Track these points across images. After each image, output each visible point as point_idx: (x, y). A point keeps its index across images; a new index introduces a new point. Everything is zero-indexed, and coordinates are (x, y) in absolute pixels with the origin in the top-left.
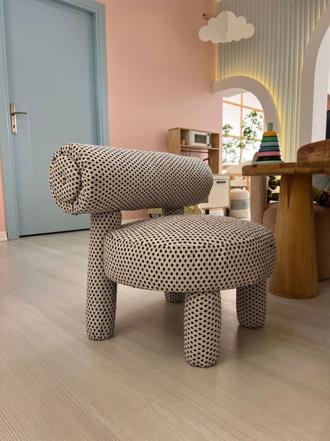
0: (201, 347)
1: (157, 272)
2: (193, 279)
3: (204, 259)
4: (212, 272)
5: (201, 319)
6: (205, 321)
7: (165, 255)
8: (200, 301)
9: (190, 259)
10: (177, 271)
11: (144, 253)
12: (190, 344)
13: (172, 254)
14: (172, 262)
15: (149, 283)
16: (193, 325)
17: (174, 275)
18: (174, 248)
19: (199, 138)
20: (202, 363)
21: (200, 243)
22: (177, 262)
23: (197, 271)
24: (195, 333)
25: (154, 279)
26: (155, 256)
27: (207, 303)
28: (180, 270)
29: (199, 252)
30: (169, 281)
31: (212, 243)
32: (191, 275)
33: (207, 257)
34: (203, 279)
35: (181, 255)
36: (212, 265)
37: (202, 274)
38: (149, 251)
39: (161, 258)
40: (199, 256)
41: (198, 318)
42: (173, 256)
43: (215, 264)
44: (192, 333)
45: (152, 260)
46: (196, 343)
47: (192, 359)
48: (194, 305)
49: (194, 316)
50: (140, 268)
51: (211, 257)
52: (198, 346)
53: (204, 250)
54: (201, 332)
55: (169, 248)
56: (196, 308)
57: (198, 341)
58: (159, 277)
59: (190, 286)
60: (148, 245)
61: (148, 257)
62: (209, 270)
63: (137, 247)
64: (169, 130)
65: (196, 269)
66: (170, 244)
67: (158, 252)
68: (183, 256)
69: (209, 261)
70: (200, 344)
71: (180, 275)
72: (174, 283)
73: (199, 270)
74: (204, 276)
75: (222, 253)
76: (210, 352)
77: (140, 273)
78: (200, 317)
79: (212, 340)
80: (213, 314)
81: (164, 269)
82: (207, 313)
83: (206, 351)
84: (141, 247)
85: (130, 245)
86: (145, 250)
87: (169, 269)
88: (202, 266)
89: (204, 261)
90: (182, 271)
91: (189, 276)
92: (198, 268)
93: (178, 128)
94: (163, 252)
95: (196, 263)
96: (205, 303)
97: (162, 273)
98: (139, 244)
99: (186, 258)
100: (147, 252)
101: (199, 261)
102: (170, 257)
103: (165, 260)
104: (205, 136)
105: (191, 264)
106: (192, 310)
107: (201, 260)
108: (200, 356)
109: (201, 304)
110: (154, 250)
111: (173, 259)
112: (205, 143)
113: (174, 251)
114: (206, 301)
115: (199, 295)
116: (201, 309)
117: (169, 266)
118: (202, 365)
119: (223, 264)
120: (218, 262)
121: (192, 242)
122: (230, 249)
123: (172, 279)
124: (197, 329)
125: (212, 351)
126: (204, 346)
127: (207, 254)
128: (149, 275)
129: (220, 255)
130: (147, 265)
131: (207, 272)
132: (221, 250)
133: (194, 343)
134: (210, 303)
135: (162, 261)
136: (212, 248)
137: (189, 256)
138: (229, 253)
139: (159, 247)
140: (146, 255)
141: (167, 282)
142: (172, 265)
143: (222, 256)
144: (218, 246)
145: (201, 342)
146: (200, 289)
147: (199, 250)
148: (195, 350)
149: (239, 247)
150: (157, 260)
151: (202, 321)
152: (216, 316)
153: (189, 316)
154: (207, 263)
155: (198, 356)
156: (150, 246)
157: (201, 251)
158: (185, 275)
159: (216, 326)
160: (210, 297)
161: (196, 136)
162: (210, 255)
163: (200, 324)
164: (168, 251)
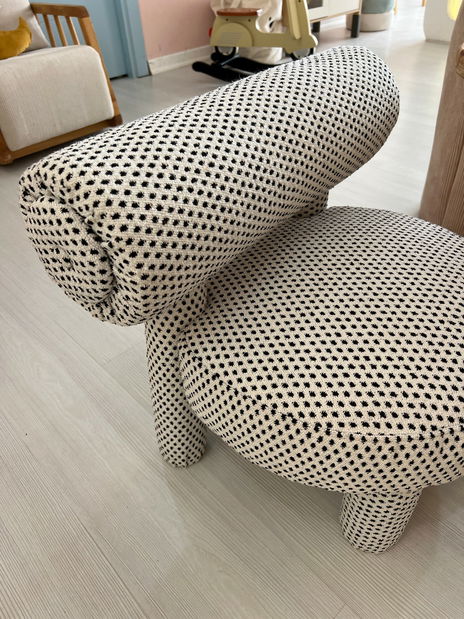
1: (308, 470)
3: (418, 460)
4: (429, 476)
7: (331, 449)
9: (386, 461)
10: (355, 476)
11: (281, 432)
13: (346, 449)
14: (345, 463)
21: (412, 426)
22: (357, 465)
23: (399, 478)
25: (301, 476)
26: (307, 445)
28: (360, 476)
29: (409, 449)
30: (334, 484)
31: (439, 424)
32: (382, 483)
33: (425, 456)
34: (406, 487)
35: (367, 455)
36: (433, 467)
37: (406, 481)
38: (292, 431)
39: (320, 451)
40: (408, 455)
42: (348, 454)
43: (439, 465)
45: (299, 450)
46: (369, 536)
50: (272, 454)
51: (433, 456)
53: (421, 444)
57: (373, 535)
60: (289, 419)
61: (290, 442)
63: (262, 413)
65: (396, 476)
66: (342, 424)
67: (314, 439)
68: (372, 457)
69: (428, 462)
73: (402, 477)
77: (271, 460)
81: (325, 470)
84: (272, 418)
85: (244, 403)
86: (281, 427)
87: (337, 472)
88: (410, 471)
89: (417, 464)
90: (366, 477)
91: (380, 484)
92: (403, 474)
94: (326, 443)
95: (399, 468)
97: (319, 473)
98: (268, 410)
99: (378, 459)
100: (286, 432)
101: (405, 465)
102: (342, 455)
103: (328, 457)
105: (387, 469)
107: (412, 462)
110: (304, 432)
111: (349, 459)
113: (350, 444)
117: (338, 468)
119: (454, 463)
120: (444, 462)
121: (394, 422)
127: (426, 452)
128: (291, 469)
129: (452, 448)
130: (287, 455)
131: (419, 478)
132: (457, 439)
135: (322, 458)
136: (438, 438)
137: (384, 457)
139: (316, 429)
140: (285, 437)
142: (345, 468)
143: (458, 449)
144: (452, 431)
147: (408, 445)
150: (310, 454)
154: (423, 466)
157: (414, 447)
162: (431, 454)
164: (338, 442)
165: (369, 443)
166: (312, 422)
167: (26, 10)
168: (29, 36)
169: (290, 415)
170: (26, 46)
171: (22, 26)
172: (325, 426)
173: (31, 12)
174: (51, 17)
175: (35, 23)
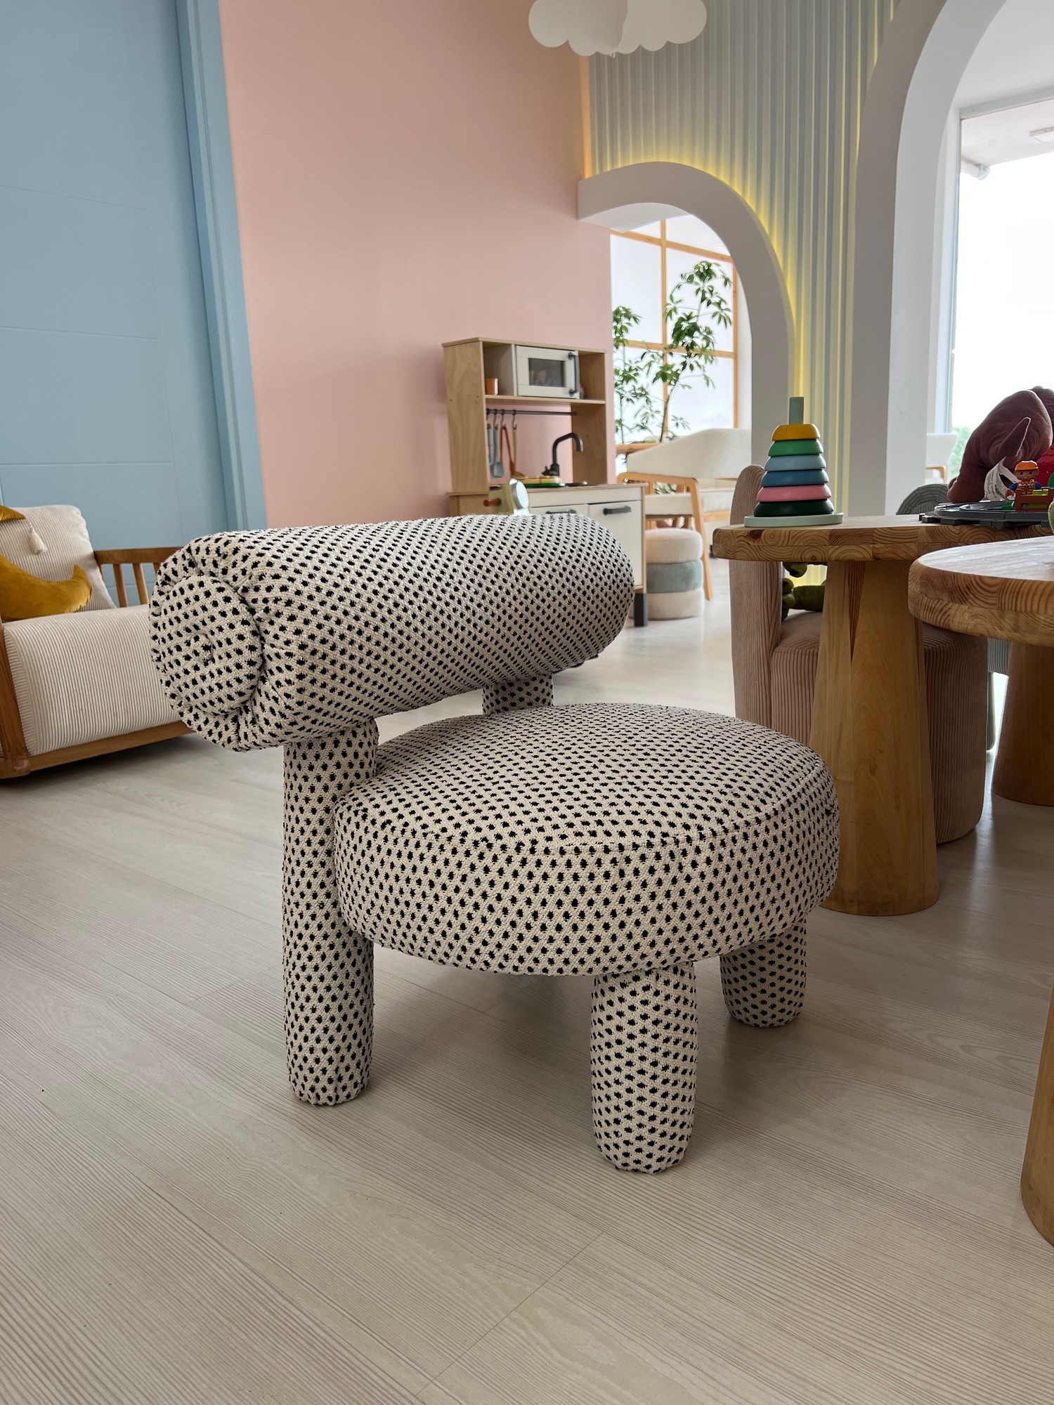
0: (644, 1120)
1: (513, 924)
2: (622, 940)
3: (652, 881)
4: (675, 915)
5: (643, 1045)
6: (655, 1050)
7: (538, 874)
8: (642, 995)
9: (610, 882)
10: (575, 919)
11: (473, 867)
12: (614, 1114)
13: (558, 870)
14: (559, 894)
15: (492, 955)
16: (621, 1063)
17: (567, 930)
18: (562, 852)
19: (544, 371)
20: (646, 1161)
21: (636, 833)
22: (574, 893)
23: (633, 917)
24: (627, 1083)
25: (507, 944)
26: (508, 877)
27: (659, 1000)
28: (582, 915)
29: (636, 862)
30: (552, 948)
31: (671, 831)
32: (614, 929)
33: (660, 873)
34: (649, 939)
35: (584, 874)
36: (675, 897)
37: (646, 924)
38: (488, 861)
39: (526, 882)
40: (636, 872)
41: (634, 1044)
42: (561, 877)
43: (682, 893)
44: (617, 1082)
45: (498, 888)
46: (632, 1111)
47: (619, 1153)
48: (624, 1007)
49: (623, 1036)
50: (463, 913)
51: (671, 875)
52: (637, 1119)
53: (651, 854)
54: (645, 1079)
55: (547, 851)
56: (629, 1015)
57: (637, 1105)
58: (521, 938)
59: (613, 960)
60: (483, 845)
61: (485, 880)
62: (667, 909)
63: (448, 848)
64: (445, 346)
65: (629, 912)
66: (549, 839)
67: (516, 865)
68: (592, 877)
69: (667, 885)
70: (641, 1113)
71: (583, 931)
72: (567, 953)
73: (637, 915)
74: (652, 930)
75: (701, 859)
76: (670, 1131)
77: (463, 927)
78: (640, 1038)
79: (675, 1097)
80: (677, 1028)
81: (535, 915)
82: (661, 1026)
83: (660, 1129)
84: (461, 850)
85: (424, 843)
86: (474, 858)
87: (551, 915)
88: (645, 900)
89: (652, 887)
90: (590, 918)
91: (611, 931)
92: (636, 907)
93: (476, 340)
94: (531, 866)
95: (630, 896)
96: (654, 1001)
97: (528, 927)
98: (456, 841)
99: (599, 880)
100: (480, 865)
101: (636, 889)
102: (553, 881)
103: (536, 890)
104: (562, 363)
105: (614, 898)
106: (617, 1020)
107: (644, 885)
108: (643, 1144)
109: (645, 1003)
110: (502, 858)
111: (562, 886)
112: (563, 384)
113: (561, 861)
114: (657, 993)
115: (636, 979)
116: (645, 1017)
117: (551, 906)
118: (648, 1167)
119: (703, 892)
120: (689, 888)
121: (614, 830)
122: (723, 844)
123: (559, 943)
124: (632, 1071)
125: (677, 1129)
126: (653, 1118)
127: (659, 866)
128: (491, 933)
129: (694, 864)
130: (484, 905)
131: (661, 918)
132: (698, 851)
133: (626, 1110)
134: (667, 997)
135: (529, 893)
136: (672, 847)
137: (607, 875)
138: (721, 858)
139: (518, 850)
140: (479, 873)
141: (544, 951)
142: (560, 903)
143: (703, 866)
144: (689, 839)
145: (645, 1106)
146: (642, 965)
147: (635, 856)
148: (628, 1130)
149: (746, 836)
150: (513, 890)
151: (646, 1052)
152: (685, 1030)
153: (607, 1037)
154: (661, 892)
155: (638, 1144)
156: (490, 846)
157: (643, 858)
158: (598, 930)
159: (685, 1058)
160: (667, 983)
161: (532, 362)
162: (667, 869)
163: (642, 1058)
164: (546, 861)
165: (585, 855)
166: (511, 843)
167: (88, 558)
168: (88, 591)
169: (485, 839)
170: (83, 604)
171: (77, 575)
172: (528, 845)
173: (94, 562)
174: (127, 569)
175: (96, 576)
